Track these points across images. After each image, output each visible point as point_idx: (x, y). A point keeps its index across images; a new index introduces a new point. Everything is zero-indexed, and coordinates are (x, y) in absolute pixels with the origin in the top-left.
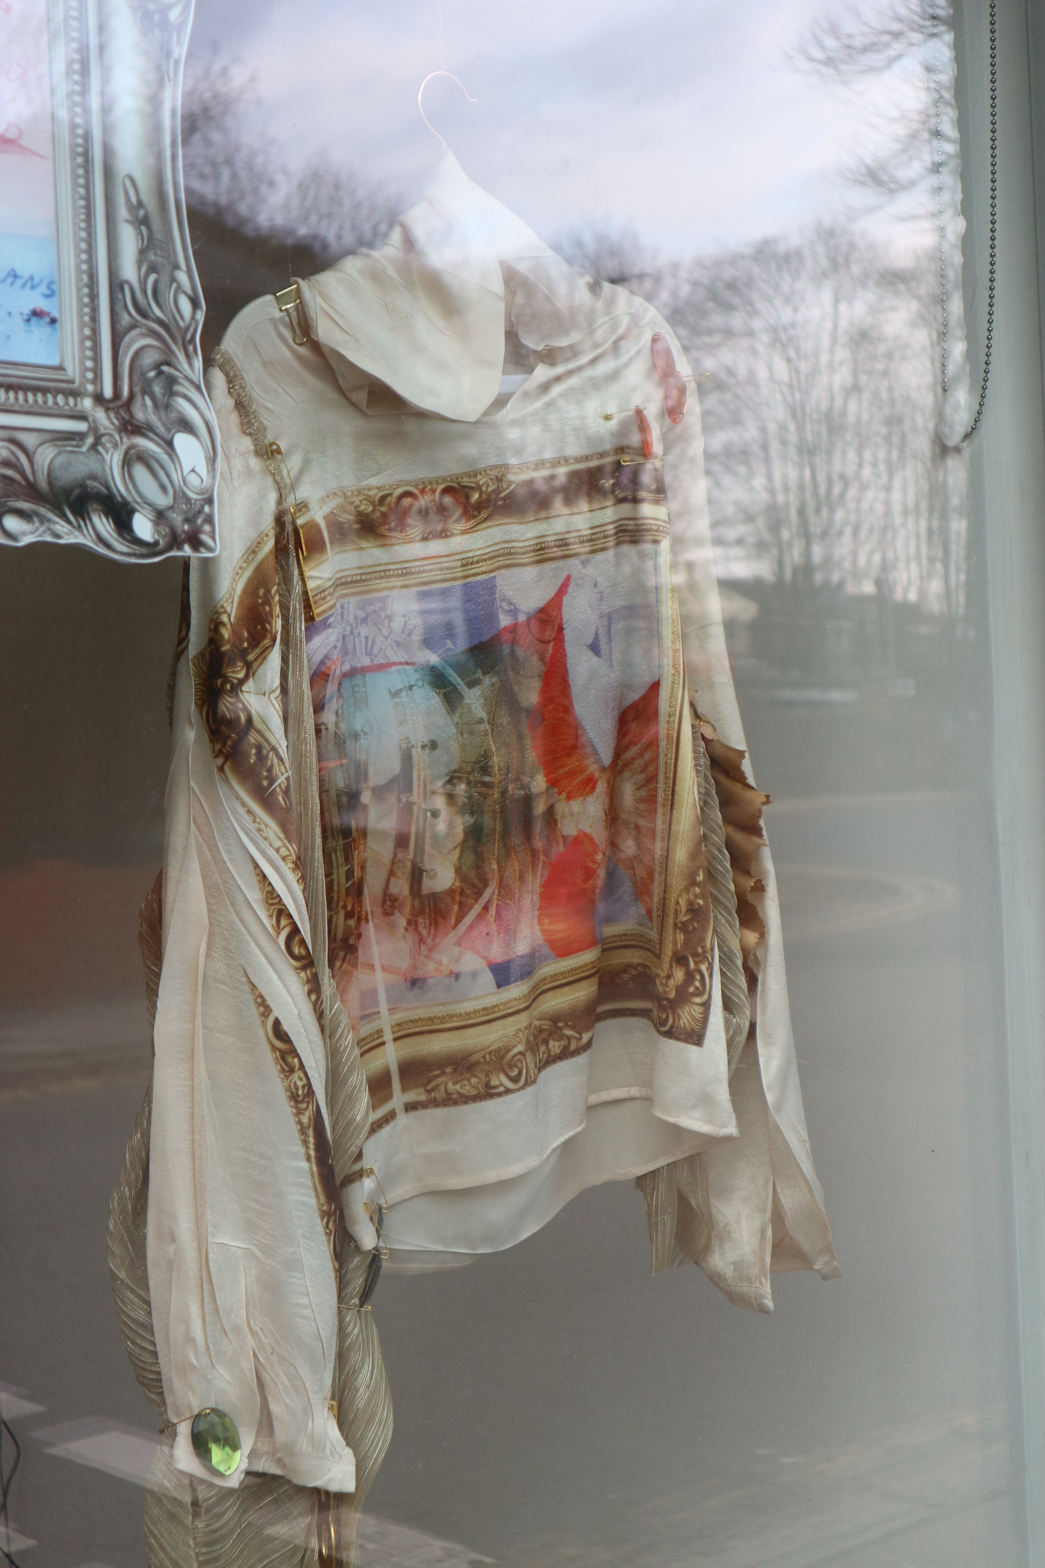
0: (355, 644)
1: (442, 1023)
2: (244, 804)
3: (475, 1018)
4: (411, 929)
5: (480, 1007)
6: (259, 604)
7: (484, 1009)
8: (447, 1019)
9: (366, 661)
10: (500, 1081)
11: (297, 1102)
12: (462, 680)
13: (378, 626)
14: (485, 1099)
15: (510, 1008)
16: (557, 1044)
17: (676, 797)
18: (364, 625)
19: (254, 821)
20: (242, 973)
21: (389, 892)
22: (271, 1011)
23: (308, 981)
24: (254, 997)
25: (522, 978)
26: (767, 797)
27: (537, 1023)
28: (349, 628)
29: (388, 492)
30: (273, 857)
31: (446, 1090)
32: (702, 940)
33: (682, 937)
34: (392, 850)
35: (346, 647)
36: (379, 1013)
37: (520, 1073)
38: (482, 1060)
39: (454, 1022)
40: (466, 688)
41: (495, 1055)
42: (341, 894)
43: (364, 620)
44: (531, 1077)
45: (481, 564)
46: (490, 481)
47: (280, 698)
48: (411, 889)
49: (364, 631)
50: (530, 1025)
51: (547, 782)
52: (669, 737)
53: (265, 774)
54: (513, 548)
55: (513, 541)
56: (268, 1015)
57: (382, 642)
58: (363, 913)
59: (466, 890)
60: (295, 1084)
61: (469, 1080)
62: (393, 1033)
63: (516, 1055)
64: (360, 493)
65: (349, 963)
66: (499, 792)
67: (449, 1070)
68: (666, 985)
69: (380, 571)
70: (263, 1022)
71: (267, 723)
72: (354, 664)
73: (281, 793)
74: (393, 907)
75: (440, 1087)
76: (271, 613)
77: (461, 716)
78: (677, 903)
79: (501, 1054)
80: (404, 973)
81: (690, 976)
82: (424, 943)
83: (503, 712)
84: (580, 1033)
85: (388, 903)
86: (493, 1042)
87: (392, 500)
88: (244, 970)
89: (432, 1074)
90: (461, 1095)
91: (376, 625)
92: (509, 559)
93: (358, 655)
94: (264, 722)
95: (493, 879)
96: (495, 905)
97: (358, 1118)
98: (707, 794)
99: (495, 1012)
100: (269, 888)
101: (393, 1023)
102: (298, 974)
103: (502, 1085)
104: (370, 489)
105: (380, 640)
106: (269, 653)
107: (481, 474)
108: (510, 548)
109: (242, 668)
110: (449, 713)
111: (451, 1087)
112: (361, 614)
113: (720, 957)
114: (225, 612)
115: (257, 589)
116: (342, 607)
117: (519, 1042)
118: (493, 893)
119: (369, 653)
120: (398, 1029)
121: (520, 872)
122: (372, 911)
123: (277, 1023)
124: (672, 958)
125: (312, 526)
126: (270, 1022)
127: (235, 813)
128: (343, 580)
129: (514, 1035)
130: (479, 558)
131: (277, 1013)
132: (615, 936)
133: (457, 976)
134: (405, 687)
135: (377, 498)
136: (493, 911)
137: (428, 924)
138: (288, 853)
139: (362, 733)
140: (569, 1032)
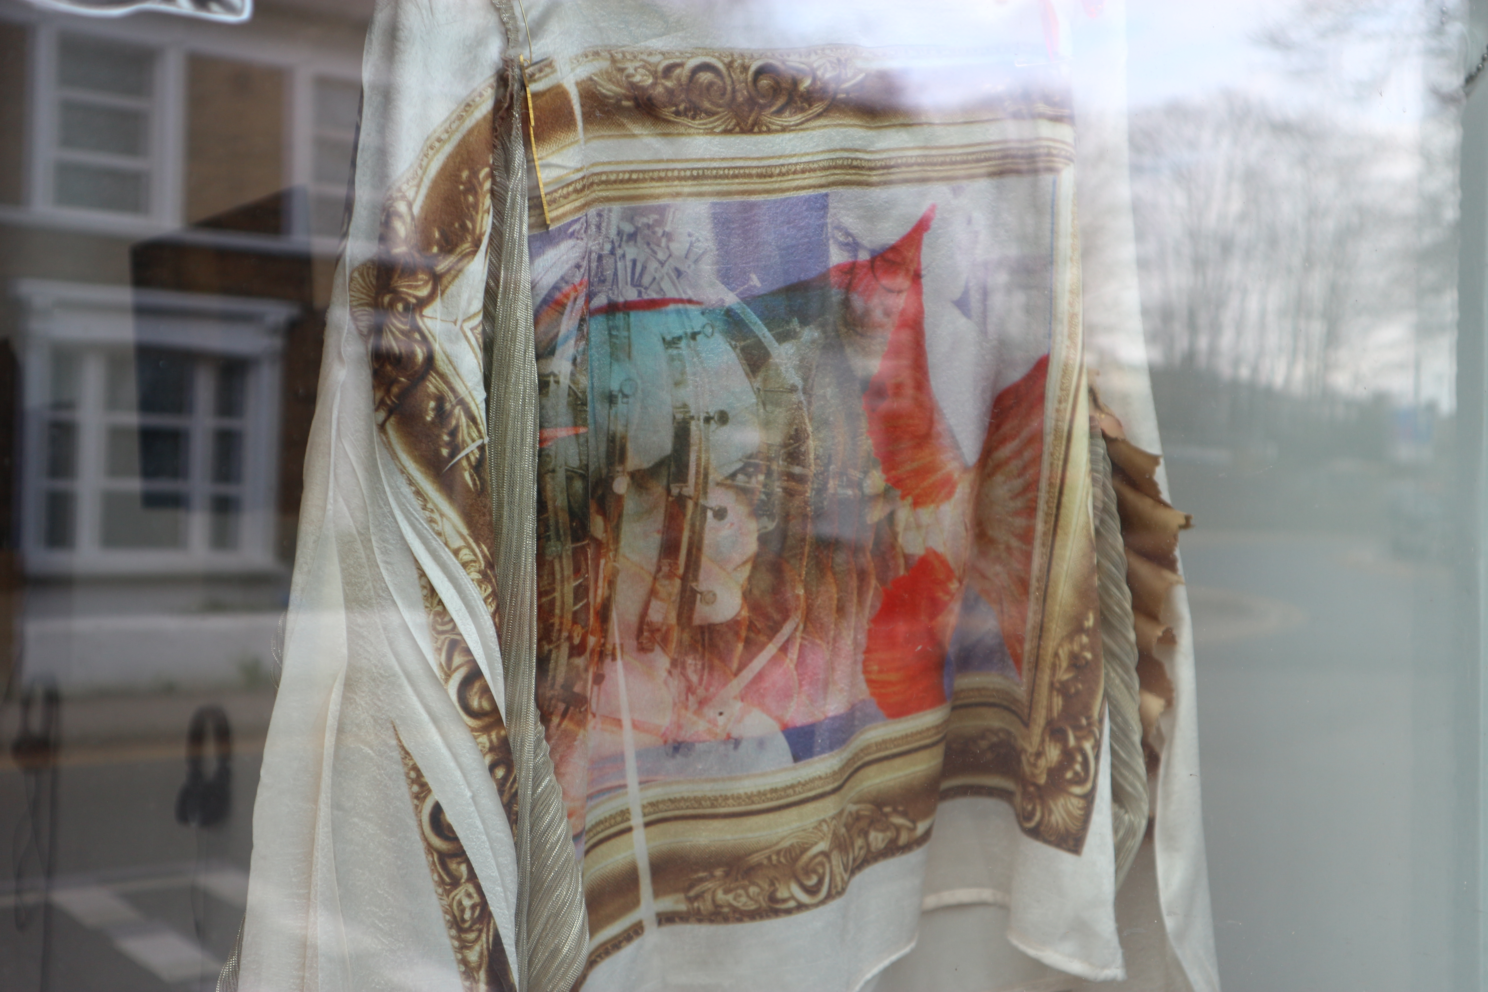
0: (616, 269)
1: (713, 806)
2: (411, 482)
3: (759, 803)
4: (676, 672)
5: (768, 788)
6: (460, 192)
7: (774, 791)
8: (720, 801)
9: (631, 295)
10: (791, 892)
11: (461, 930)
12: (770, 330)
13: (652, 246)
14: (768, 917)
15: (810, 790)
16: (880, 836)
17: (1063, 511)
18: (632, 243)
19: (424, 508)
20: (391, 732)
21: (647, 619)
22: (429, 791)
23: (492, 749)
24: (406, 770)
25: (831, 748)
26: (1188, 518)
27: (854, 808)
28: (608, 247)
29: (678, 61)
30: (449, 562)
31: (714, 901)
32: (1087, 709)
33: (1060, 702)
34: (655, 560)
35: (602, 272)
36: (624, 786)
37: (820, 882)
38: (765, 862)
39: (729, 806)
40: (774, 342)
41: (785, 857)
42: (565, 620)
43: (632, 237)
44: (836, 887)
45: (807, 175)
46: (828, 65)
47: (480, 329)
48: (679, 616)
49: (631, 251)
50: (841, 813)
51: (888, 480)
52: (1057, 430)
53: (446, 438)
54: (856, 159)
55: (857, 150)
56: (425, 797)
57: (656, 269)
58: (609, 647)
59: (756, 623)
60: (460, 903)
61: (745, 888)
62: (645, 815)
63: (815, 856)
64: (635, 57)
65: (571, 719)
66: (813, 489)
67: (719, 872)
68: (1035, 765)
69: (659, 171)
70: (417, 806)
71: (455, 364)
72: (614, 298)
73: (467, 467)
74: (652, 640)
75: (706, 895)
76: (475, 206)
77: (765, 380)
78: (1056, 655)
79: (794, 855)
80: (664, 734)
81: (1068, 756)
82: (693, 693)
83: (827, 380)
84: (914, 822)
85: (646, 634)
86: (783, 838)
87: (683, 73)
88: (394, 727)
89: (695, 876)
90: (735, 910)
91: (648, 244)
92: (850, 174)
93: (620, 285)
94: (451, 362)
95: (796, 609)
96: (797, 645)
97: (566, 949)
98: (1105, 510)
99: (788, 796)
100: (439, 608)
101: (645, 802)
102: (475, 738)
103: (793, 897)
104: (650, 54)
105: (653, 265)
106: (469, 262)
107: (816, 53)
108: (853, 159)
109: (426, 283)
110: (747, 375)
111: (720, 896)
112: (628, 228)
113: (1112, 731)
114: (404, 197)
115: (460, 170)
116: (600, 215)
117: (822, 839)
118: (796, 629)
119: (636, 283)
120: (652, 810)
121: (839, 600)
122: (622, 645)
123: (437, 811)
124: (1045, 729)
125: (558, 93)
126: (427, 808)
127: (397, 495)
128: (604, 178)
129: (815, 828)
130: (806, 166)
131: (437, 795)
132: (972, 690)
133: (737, 743)
134: (686, 334)
135: (660, 68)
136: (794, 653)
137: (699, 667)
138: (472, 557)
139: (620, 395)
140: (898, 820)
